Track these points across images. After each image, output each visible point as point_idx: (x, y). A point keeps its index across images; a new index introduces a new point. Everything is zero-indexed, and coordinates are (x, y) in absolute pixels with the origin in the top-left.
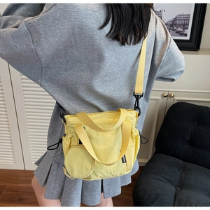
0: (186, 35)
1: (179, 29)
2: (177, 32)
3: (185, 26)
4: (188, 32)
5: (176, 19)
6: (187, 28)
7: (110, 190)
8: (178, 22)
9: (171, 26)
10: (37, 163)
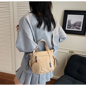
0: (80, 29)
1: (77, 27)
2: (76, 28)
3: (80, 26)
4: (81, 28)
5: (76, 23)
6: (80, 27)
7: (42, 82)
8: (77, 24)
9: (74, 25)
10: (17, 72)
